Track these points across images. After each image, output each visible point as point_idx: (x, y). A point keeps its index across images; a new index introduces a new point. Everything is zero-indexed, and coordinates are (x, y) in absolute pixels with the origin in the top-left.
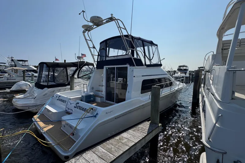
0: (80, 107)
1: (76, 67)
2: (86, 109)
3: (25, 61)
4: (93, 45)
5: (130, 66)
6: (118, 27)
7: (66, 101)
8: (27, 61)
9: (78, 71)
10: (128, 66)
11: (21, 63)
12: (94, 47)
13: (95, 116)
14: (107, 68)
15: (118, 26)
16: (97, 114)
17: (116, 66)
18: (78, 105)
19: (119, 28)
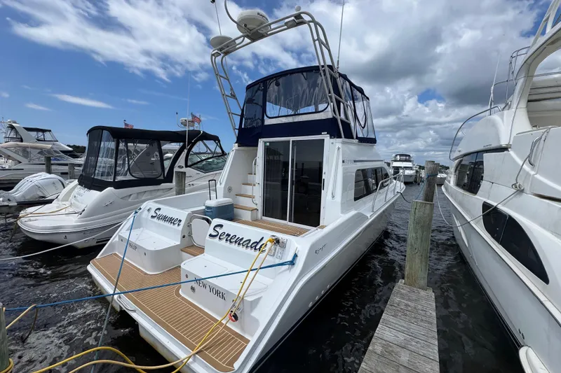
0: (228, 235)
1: (180, 142)
2: (250, 240)
3: (43, 131)
4: (232, 89)
5: (331, 138)
6: (314, 41)
7: (180, 221)
8: (50, 131)
9: (186, 151)
10: (325, 137)
11: (34, 134)
12: (233, 96)
13: (292, 263)
14: (268, 144)
15: (316, 38)
16: (296, 256)
17: (292, 139)
18: (220, 231)
19: (317, 42)
